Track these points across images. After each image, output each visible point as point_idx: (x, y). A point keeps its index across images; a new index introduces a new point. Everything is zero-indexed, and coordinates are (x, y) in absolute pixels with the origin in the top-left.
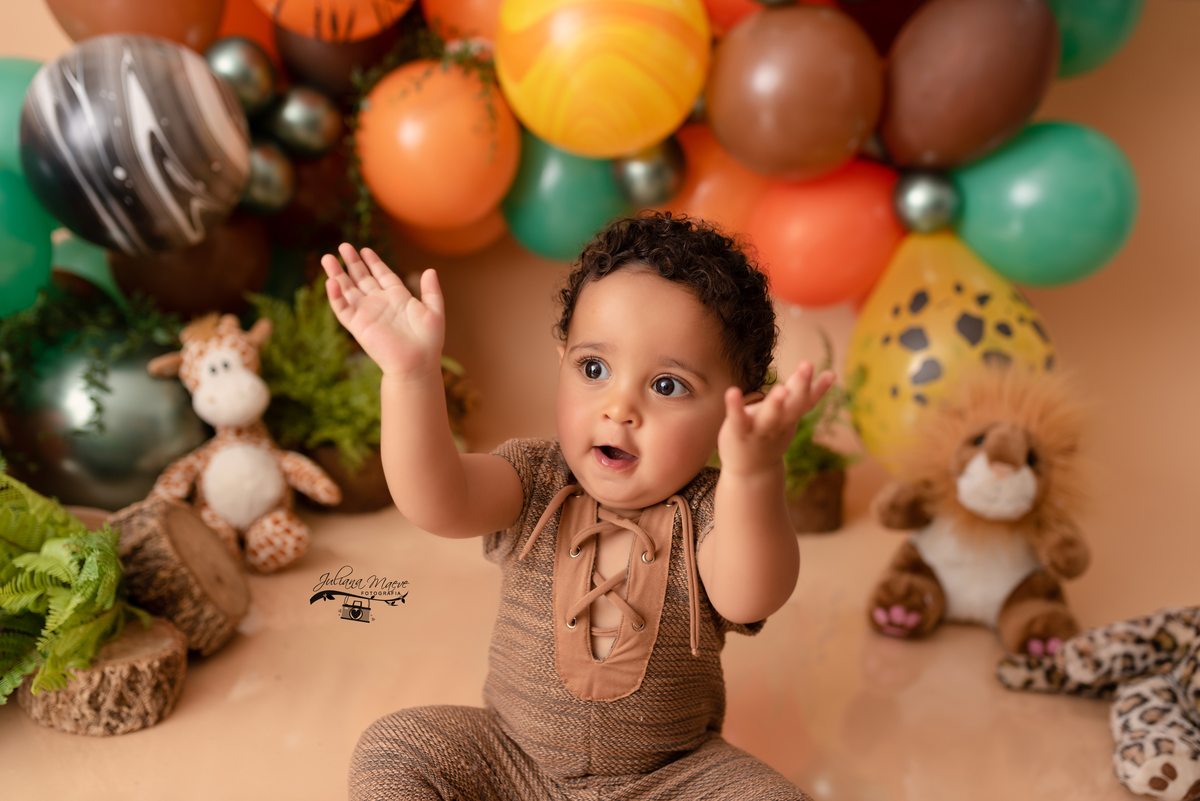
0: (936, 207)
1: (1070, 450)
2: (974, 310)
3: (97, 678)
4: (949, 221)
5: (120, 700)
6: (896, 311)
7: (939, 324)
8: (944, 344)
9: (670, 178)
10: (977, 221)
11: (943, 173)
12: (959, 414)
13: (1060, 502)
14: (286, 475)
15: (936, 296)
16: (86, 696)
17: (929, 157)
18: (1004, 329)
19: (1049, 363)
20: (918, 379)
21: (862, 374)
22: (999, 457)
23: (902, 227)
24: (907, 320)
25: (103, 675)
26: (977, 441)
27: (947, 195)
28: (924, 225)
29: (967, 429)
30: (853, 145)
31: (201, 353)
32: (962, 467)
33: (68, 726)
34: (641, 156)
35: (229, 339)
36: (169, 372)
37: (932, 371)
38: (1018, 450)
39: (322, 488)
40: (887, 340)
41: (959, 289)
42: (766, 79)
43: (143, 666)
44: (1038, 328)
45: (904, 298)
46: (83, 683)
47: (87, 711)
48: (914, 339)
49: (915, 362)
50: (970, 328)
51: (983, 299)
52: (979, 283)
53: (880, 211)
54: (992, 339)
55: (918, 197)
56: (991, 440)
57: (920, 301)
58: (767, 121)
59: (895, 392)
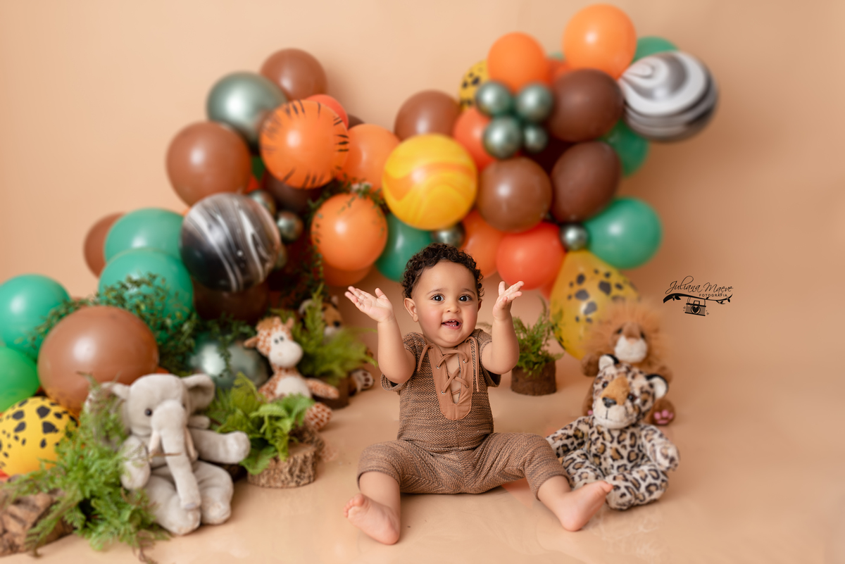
0: (580, 238)
1: (656, 331)
2: (604, 279)
3: (292, 460)
4: (585, 244)
5: (301, 471)
6: (571, 285)
7: (591, 287)
8: (596, 295)
9: (459, 237)
10: (597, 244)
11: (579, 223)
12: (609, 322)
13: (656, 352)
14: (310, 389)
15: (588, 276)
16: (287, 469)
17: (573, 217)
18: (619, 287)
19: (639, 299)
20: (587, 312)
21: (561, 313)
22: (630, 336)
23: (565, 249)
24: (577, 288)
25: (294, 459)
26: (619, 331)
27: (582, 232)
28: (575, 247)
29: (614, 328)
30: (542, 215)
31: (269, 334)
32: (615, 343)
33: (279, 484)
34: (446, 229)
35: (281, 327)
36: (252, 345)
37: (592, 307)
38: (636, 332)
39: (332, 392)
40: (570, 297)
41: (596, 272)
42: (503, 190)
43: (308, 454)
44: (632, 285)
45: (574, 278)
46: (286, 464)
47: (288, 476)
48: (582, 295)
49: (583, 306)
50: (605, 287)
51: (608, 275)
52: (603, 269)
53: (555, 243)
54: (615, 291)
55: (571, 235)
56: (625, 329)
57: (581, 279)
58: (504, 208)
59: (577, 319)
